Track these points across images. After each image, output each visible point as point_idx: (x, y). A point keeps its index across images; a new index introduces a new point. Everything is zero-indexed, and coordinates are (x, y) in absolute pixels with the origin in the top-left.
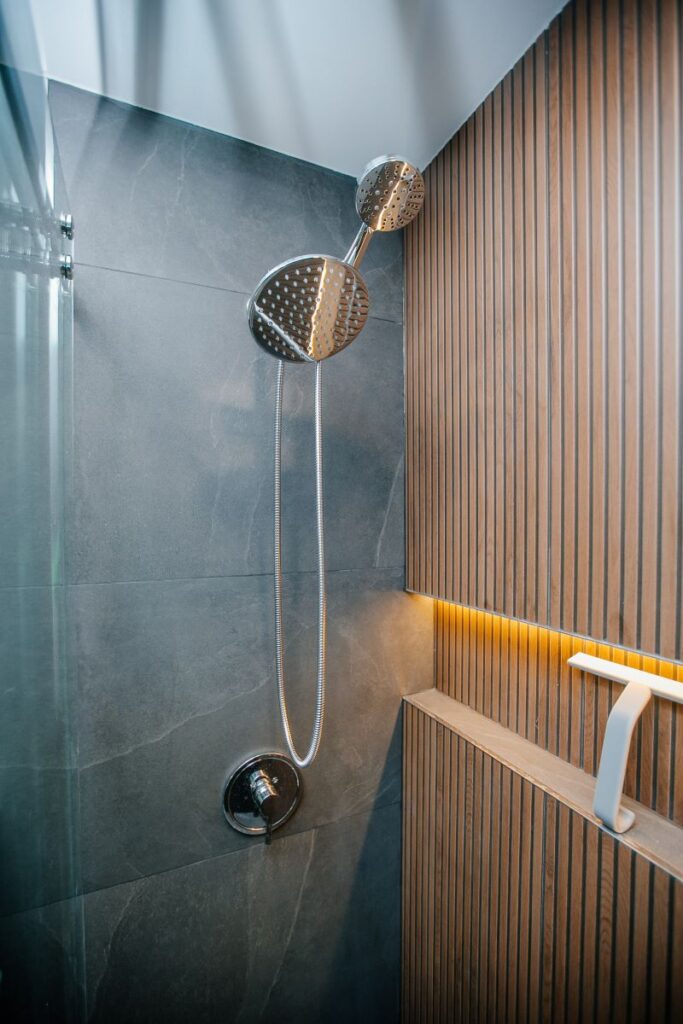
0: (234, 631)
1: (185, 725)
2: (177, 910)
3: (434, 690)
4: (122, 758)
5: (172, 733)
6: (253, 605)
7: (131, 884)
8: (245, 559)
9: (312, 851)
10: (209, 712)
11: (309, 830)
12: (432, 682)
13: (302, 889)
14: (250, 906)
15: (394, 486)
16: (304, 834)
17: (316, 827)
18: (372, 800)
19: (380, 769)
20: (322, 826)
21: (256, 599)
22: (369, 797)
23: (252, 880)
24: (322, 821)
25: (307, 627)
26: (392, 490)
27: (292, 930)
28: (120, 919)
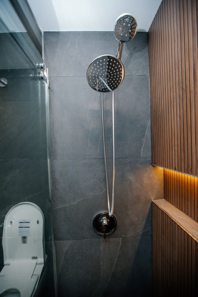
0: (95, 175)
1: (82, 200)
2: (81, 251)
3: (164, 199)
4: (66, 207)
5: (78, 202)
6: (101, 168)
7: (69, 241)
8: (98, 153)
9: (120, 244)
10: (89, 198)
11: (120, 237)
12: (163, 197)
13: (117, 255)
14: (101, 255)
15: (147, 130)
16: (118, 239)
17: (122, 237)
18: (141, 233)
19: (144, 223)
20: (124, 237)
21: (102, 166)
22: (140, 231)
23: (102, 248)
24: (123, 236)
25: (118, 175)
26: (146, 131)
27: (114, 266)
28: (66, 249)
